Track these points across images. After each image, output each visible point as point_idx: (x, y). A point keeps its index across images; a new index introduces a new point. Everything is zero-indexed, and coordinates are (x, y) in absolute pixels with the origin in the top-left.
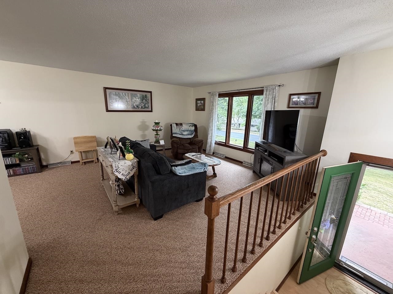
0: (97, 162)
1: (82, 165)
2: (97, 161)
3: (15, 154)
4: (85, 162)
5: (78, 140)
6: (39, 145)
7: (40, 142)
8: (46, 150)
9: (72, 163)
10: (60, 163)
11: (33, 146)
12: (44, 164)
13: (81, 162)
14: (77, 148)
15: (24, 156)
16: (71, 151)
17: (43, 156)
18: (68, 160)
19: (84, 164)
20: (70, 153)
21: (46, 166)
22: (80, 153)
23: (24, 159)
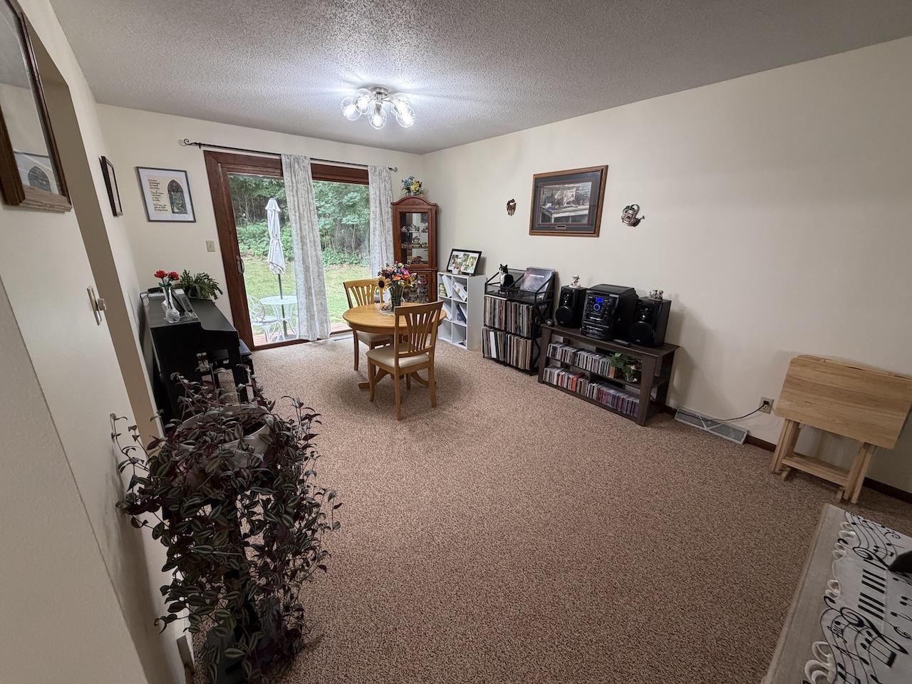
0: (854, 500)
1: (774, 473)
2: (856, 495)
3: (614, 354)
4: (794, 473)
5: (809, 374)
6: (679, 347)
7: (685, 340)
8: (690, 366)
9: (750, 440)
10: (713, 422)
11: (662, 345)
12: (672, 403)
13: (779, 459)
14: (787, 403)
15: (628, 366)
16: (766, 403)
17: (676, 380)
18: (739, 425)
19: (784, 474)
20: (758, 404)
21: (672, 412)
22: (791, 425)
23: (627, 374)
